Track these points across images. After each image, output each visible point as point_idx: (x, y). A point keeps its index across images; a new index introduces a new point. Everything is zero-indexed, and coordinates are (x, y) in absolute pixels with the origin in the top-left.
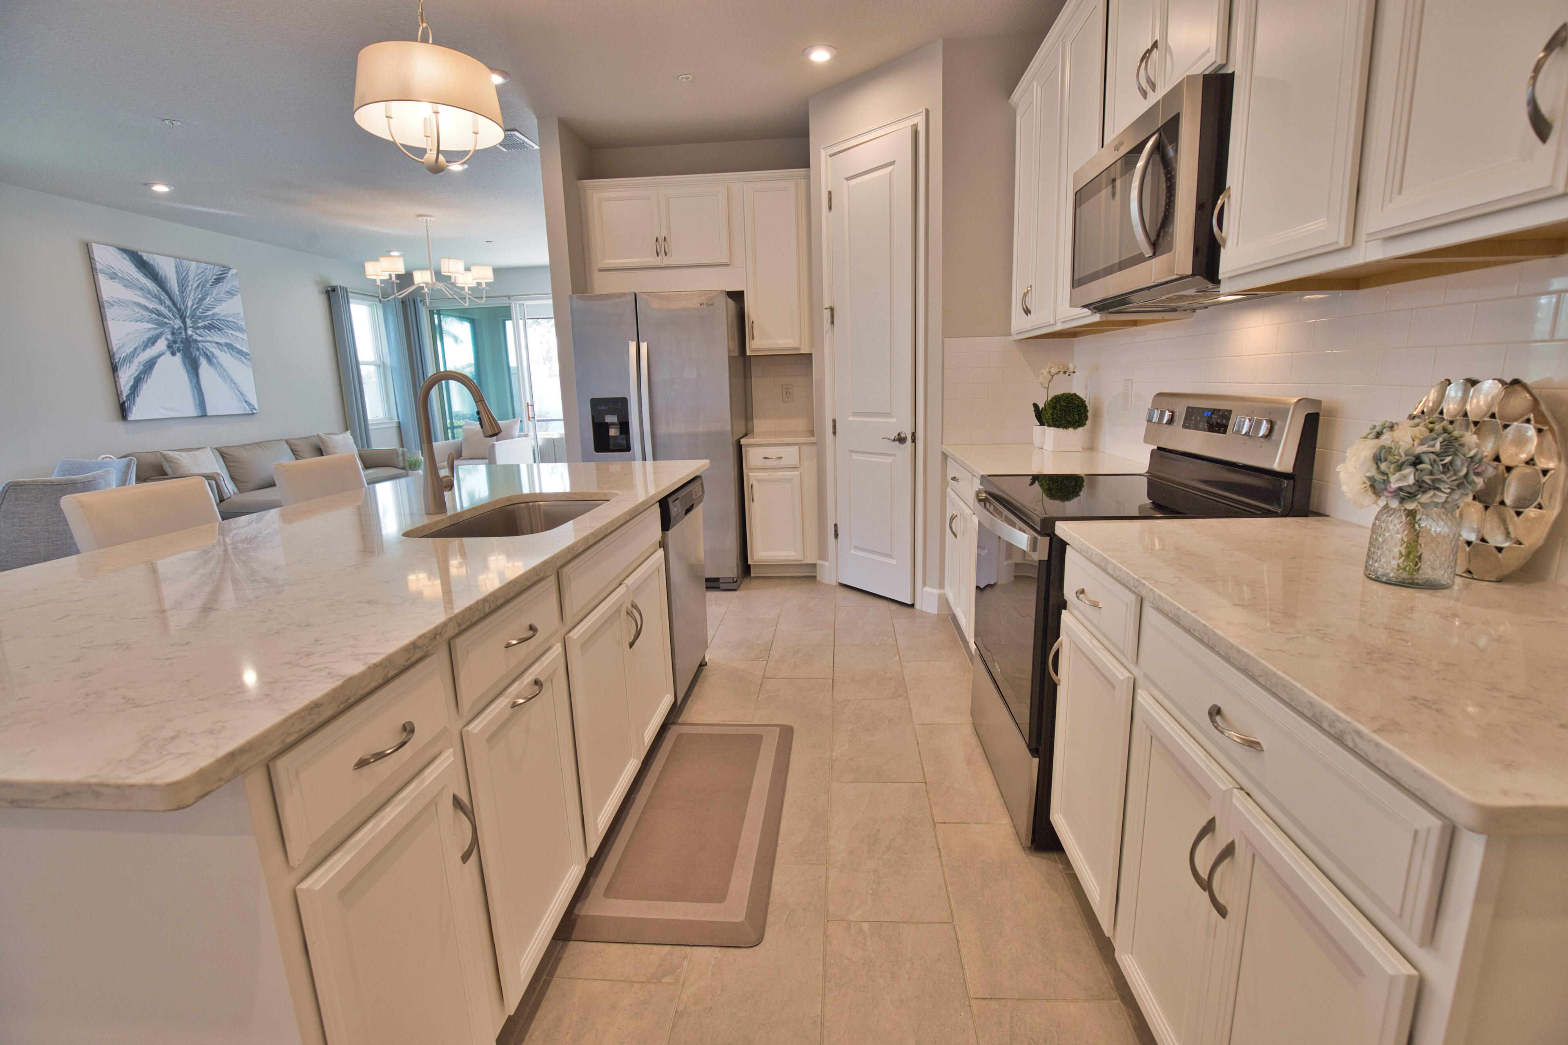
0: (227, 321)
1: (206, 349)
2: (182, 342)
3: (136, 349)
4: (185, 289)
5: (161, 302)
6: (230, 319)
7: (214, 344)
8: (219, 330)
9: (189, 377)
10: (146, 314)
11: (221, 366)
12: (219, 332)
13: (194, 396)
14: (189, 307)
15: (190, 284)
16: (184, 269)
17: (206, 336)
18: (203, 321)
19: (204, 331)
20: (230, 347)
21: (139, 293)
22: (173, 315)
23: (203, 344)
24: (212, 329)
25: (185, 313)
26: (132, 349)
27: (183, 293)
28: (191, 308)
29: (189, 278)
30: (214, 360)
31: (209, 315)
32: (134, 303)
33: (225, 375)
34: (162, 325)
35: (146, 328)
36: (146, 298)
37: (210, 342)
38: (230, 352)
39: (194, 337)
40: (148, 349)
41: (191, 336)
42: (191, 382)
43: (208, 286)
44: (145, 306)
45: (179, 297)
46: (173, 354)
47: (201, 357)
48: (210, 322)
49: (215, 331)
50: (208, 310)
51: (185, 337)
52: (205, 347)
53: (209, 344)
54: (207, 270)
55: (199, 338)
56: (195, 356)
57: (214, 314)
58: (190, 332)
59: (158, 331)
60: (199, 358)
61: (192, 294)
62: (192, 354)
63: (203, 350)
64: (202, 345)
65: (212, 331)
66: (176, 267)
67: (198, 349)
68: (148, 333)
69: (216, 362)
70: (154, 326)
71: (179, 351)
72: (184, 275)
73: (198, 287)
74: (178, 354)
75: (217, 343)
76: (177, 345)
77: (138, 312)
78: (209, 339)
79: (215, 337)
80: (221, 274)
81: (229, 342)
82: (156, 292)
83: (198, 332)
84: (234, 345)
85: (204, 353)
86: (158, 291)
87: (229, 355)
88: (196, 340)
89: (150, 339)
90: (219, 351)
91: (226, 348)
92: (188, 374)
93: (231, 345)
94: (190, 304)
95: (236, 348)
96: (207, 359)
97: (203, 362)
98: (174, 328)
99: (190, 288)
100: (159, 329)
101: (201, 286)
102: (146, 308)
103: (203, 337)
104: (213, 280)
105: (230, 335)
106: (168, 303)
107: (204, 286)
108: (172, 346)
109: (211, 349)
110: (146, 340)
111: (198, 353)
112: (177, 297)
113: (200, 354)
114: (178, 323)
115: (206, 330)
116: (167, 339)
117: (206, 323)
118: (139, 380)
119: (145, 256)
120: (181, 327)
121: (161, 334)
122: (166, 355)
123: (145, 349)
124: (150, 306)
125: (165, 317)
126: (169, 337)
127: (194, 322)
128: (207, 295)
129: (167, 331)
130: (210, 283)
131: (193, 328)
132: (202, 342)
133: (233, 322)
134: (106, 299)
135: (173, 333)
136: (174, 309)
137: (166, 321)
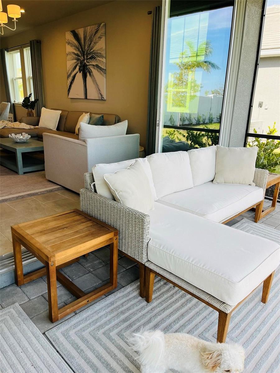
0: (98, 53)
1: (90, 69)
2: (83, 66)
3: (71, 71)
5: (79, 50)
6: (99, 52)
7: (92, 66)
8: (95, 58)
10: (75, 56)
11: (93, 76)
12: (94, 60)
13: (84, 90)
15: (87, 38)
16: (86, 31)
18: (90, 55)
20: (97, 66)
21: (74, 48)
22: (81, 55)
25: (84, 53)
27: (85, 43)
30: (91, 73)
31: (91, 52)
32: (73, 52)
33: (94, 81)
34: (78, 60)
35: (74, 62)
36: (75, 49)
37: (91, 65)
38: (97, 69)
42: (84, 83)
43: (93, 37)
46: (80, 72)
48: (92, 55)
51: (84, 64)
53: (90, 66)
54: (93, 29)
55: (88, 64)
57: (93, 51)
58: (85, 62)
59: (77, 63)
61: (87, 43)
62: (85, 71)
63: (88, 69)
65: (92, 59)
66: (84, 32)
68: (75, 64)
70: (76, 61)
71: (82, 70)
72: (86, 34)
73: (89, 38)
75: (94, 65)
76: (82, 68)
77: (73, 56)
78: (91, 63)
79: (93, 62)
80: (97, 28)
81: (97, 64)
82: (78, 46)
83: (88, 61)
84: (99, 65)
87: (97, 71)
88: (87, 65)
89: (75, 66)
90: (94, 69)
94: (86, 49)
95: (99, 67)
97: (88, 74)
98: (81, 61)
101: (90, 38)
104: (94, 33)
105: (98, 60)
106: (80, 50)
107: (91, 37)
108: (80, 69)
112: (83, 46)
113: (87, 71)
114: (83, 58)
115: (90, 60)
116: (79, 66)
118: (71, 83)
119: (76, 31)
120: (83, 60)
121: (78, 64)
122: (78, 73)
123: (73, 71)
124: (76, 53)
125: (79, 57)
126: (80, 65)
127: (87, 57)
128: (92, 42)
129: (79, 62)
130: (93, 35)
131: (86, 59)
132: (89, 65)
133: (100, 53)
134: (67, 53)
135: (81, 63)
136: (82, 52)
137: (79, 58)
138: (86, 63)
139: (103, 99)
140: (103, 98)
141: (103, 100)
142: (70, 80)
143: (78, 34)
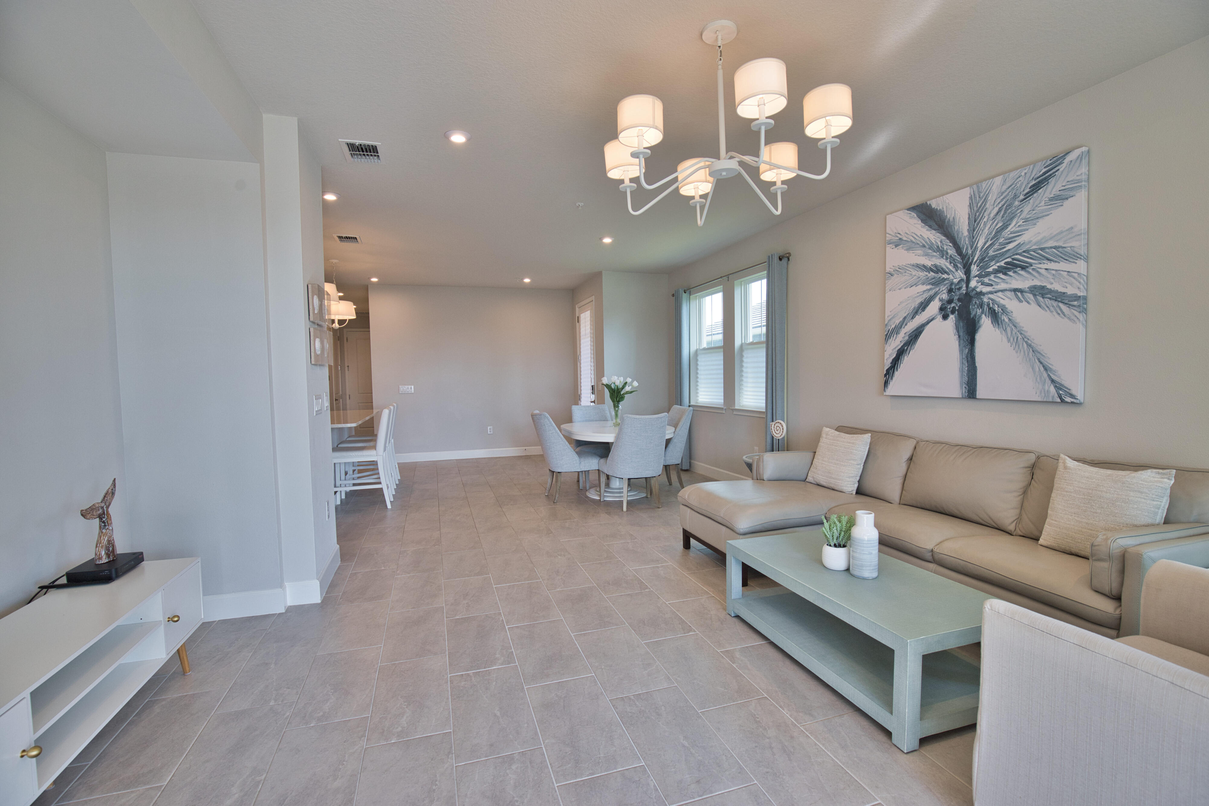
0: (1042, 249)
1: (995, 302)
2: (959, 300)
3: (905, 318)
4: (978, 225)
5: (942, 253)
6: (1050, 244)
7: (1008, 294)
8: (1023, 268)
9: (959, 345)
10: (923, 274)
11: (1016, 326)
12: (1022, 273)
13: (961, 370)
14: (979, 249)
15: (986, 214)
16: (982, 195)
17: (997, 284)
18: (998, 262)
19: (995, 277)
20: (1039, 292)
21: (920, 252)
22: (955, 266)
23: (991, 296)
24: (1009, 270)
25: (971, 258)
26: (901, 319)
27: (974, 231)
28: (982, 248)
29: (987, 206)
30: (1004, 317)
31: (1008, 251)
32: (913, 265)
34: (937, 283)
35: (921, 291)
36: (927, 255)
37: (1002, 291)
38: (1037, 300)
39: (978, 290)
40: (917, 316)
41: (974, 289)
42: (961, 351)
44: (924, 266)
45: (967, 239)
46: (945, 317)
47: (983, 316)
48: (1009, 260)
49: (1015, 272)
50: (1010, 243)
51: (964, 292)
52: (992, 300)
53: (1000, 294)
54: (1021, 179)
55: (985, 289)
56: (975, 315)
57: (1019, 245)
58: (973, 283)
59: (932, 293)
60: (980, 317)
61: (987, 228)
62: (970, 314)
63: (988, 305)
64: (989, 298)
65: (1011, 273)
66: (971, 198)
67: (981, 305)
68: (921, 296)
69: (1007, 320)
70: (929, 287)
71: (953, 312)
72: (979, 205)
73: (998, 212)
74: (952, 317)
75: (1015, 290)
76: (953, 305)
77: (915, 275)
78: (1003, 286)
79: (1014, 281)
80: (1047, 172)
81: (1038, 283)
82: (939, 243)
83: (986, 280)
84: (1049, 286)
85: (990, 309)
86: (941, 242)
87: (1034, 306)
88: (981, 293)
89: (922, 303)
90: (1015, 302)
91: (1031, 296)
92: (959, 342)
93: (1043, 287)
94: (980, 245)
95: (1050, 291)
96: (992, 317)
97: (986, 322)
98: (952, 284)
99: (985, 220)
100: (933, 289)
101: (1005, 209)
102: (924, 268)
103: (992, 285)
104: (1028, 190)
105: (1043, 271)
106: (952, 251)
107: (1010, 206)
108: (946, 307)
109: (1002, 302)
110: (917, 306)
111: (979, 311)
112: (965, 240)
113: (982, 313)
114: (960, 274)
115: (1001, 275)
116: (941, 300)
117: (1002, 264)
118: (901, 353)
119: (934, 204)
120: (962, 280)
121: (936, 294)
122: (937, 319)
123: (913, 318)
124: (929, 263)
125: (944, 272)
126: (945, 296)
127: (983, 267)
128: (1011, 219)
129: (944, 289)
130: (1022, 197)
131: (979, 276)
132: (991, 293)
133: (1055, 248)
134: (888, 270)
135: (950, 291)
136: (958, 258)
137: (945, 276)
138: (976, 287)
139: (1068, 399)
140: (1072, 396)
141: (1072, 403)
142: (896, 342)
143: (941, 211)
